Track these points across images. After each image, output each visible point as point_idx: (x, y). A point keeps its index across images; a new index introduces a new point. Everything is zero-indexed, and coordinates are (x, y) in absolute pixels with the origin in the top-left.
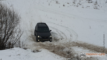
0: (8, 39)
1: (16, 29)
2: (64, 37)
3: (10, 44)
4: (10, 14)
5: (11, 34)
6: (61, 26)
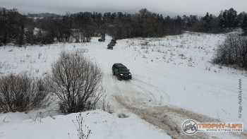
0: (87, 97)
1: (98, 86)
2: (153, 99)
3: (89, 103)
4: (92, 69)
5: (92, 91)
6: (149, 85)
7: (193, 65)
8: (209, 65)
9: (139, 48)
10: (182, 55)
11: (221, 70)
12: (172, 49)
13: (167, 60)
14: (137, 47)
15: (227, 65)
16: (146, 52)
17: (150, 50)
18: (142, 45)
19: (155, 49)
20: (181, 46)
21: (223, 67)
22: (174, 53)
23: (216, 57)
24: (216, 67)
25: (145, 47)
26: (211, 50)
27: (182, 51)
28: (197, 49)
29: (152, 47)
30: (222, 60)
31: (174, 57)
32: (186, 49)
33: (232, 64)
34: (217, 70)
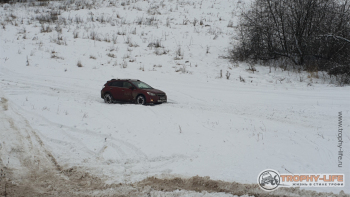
7: (188, 69)
8: (226, 65)
9: (34, 29)
10: (158, 46)
11: (254, 75)
12: (128, 29)
13: (120, 60)
14: (29, 28)
15: (266, 61)
16: (59, 42)
17: (67, 34)
18: (42, 20)
19: (81, 32)
20: (150, 22)
21: (257, 67)
22: (135, 39)
23: (238, 43)
24: (242, 69)
25: (53, 26)
26: (223, 25)
27: (155, 33)
28: (190, 27)
29: (73, 27)
30: (252, 51)
31: (135, 51)
32: (162, 28)
33: (276, 58)
34: (246, 75)
